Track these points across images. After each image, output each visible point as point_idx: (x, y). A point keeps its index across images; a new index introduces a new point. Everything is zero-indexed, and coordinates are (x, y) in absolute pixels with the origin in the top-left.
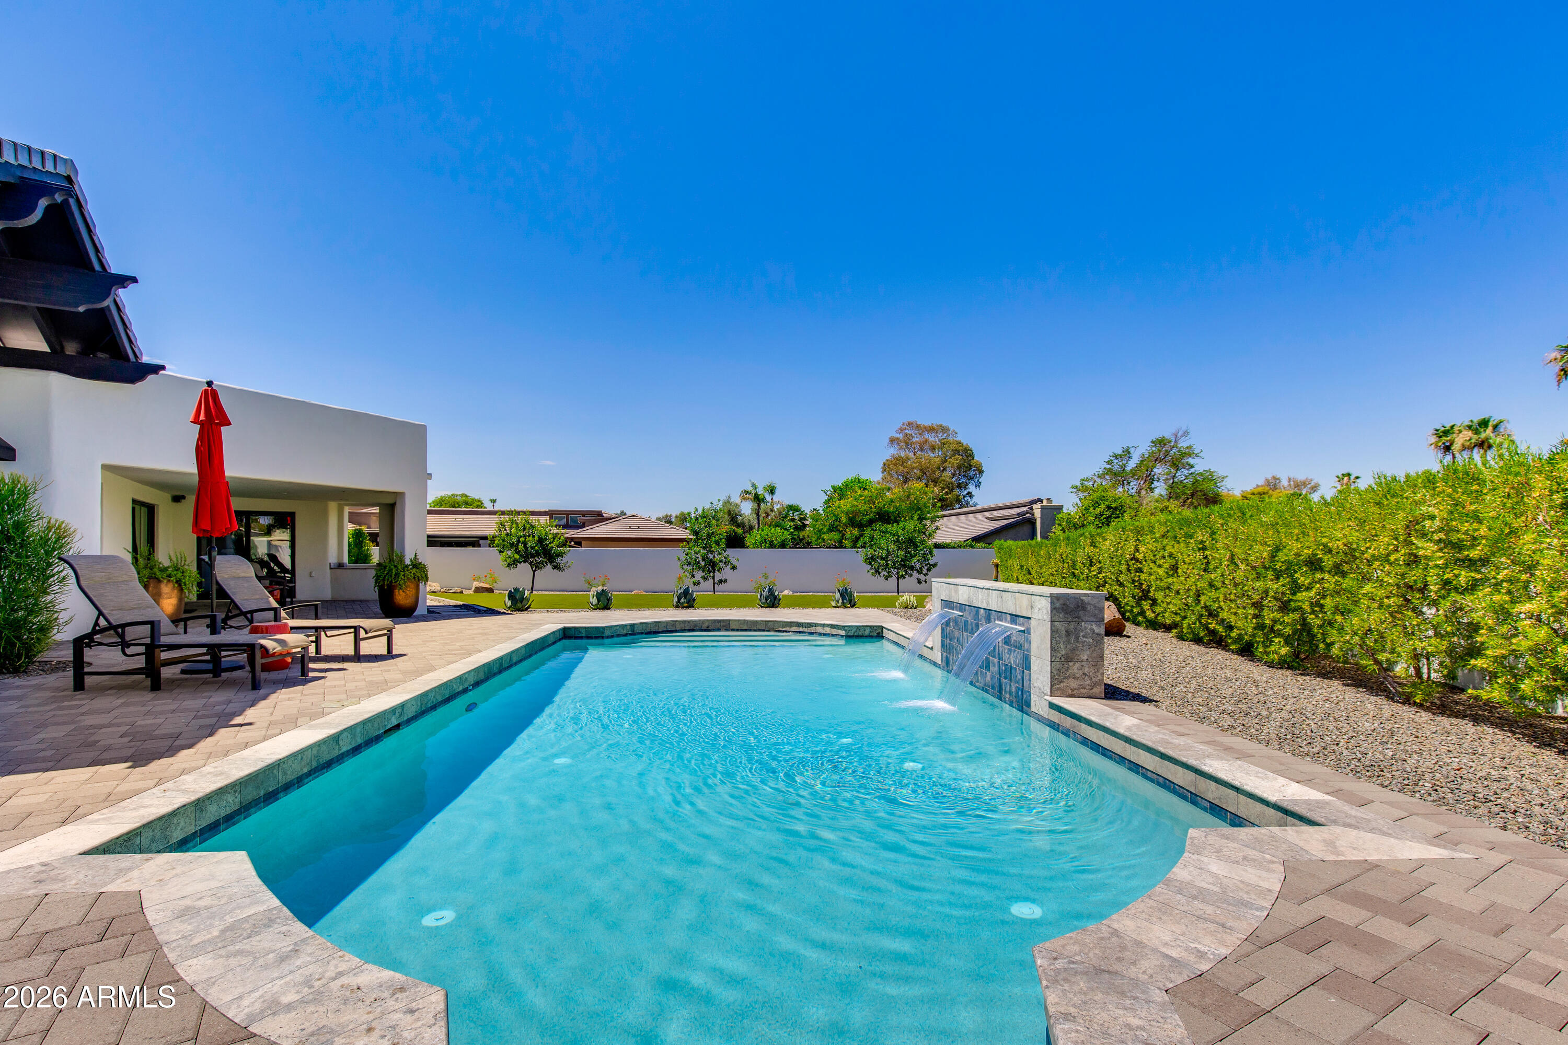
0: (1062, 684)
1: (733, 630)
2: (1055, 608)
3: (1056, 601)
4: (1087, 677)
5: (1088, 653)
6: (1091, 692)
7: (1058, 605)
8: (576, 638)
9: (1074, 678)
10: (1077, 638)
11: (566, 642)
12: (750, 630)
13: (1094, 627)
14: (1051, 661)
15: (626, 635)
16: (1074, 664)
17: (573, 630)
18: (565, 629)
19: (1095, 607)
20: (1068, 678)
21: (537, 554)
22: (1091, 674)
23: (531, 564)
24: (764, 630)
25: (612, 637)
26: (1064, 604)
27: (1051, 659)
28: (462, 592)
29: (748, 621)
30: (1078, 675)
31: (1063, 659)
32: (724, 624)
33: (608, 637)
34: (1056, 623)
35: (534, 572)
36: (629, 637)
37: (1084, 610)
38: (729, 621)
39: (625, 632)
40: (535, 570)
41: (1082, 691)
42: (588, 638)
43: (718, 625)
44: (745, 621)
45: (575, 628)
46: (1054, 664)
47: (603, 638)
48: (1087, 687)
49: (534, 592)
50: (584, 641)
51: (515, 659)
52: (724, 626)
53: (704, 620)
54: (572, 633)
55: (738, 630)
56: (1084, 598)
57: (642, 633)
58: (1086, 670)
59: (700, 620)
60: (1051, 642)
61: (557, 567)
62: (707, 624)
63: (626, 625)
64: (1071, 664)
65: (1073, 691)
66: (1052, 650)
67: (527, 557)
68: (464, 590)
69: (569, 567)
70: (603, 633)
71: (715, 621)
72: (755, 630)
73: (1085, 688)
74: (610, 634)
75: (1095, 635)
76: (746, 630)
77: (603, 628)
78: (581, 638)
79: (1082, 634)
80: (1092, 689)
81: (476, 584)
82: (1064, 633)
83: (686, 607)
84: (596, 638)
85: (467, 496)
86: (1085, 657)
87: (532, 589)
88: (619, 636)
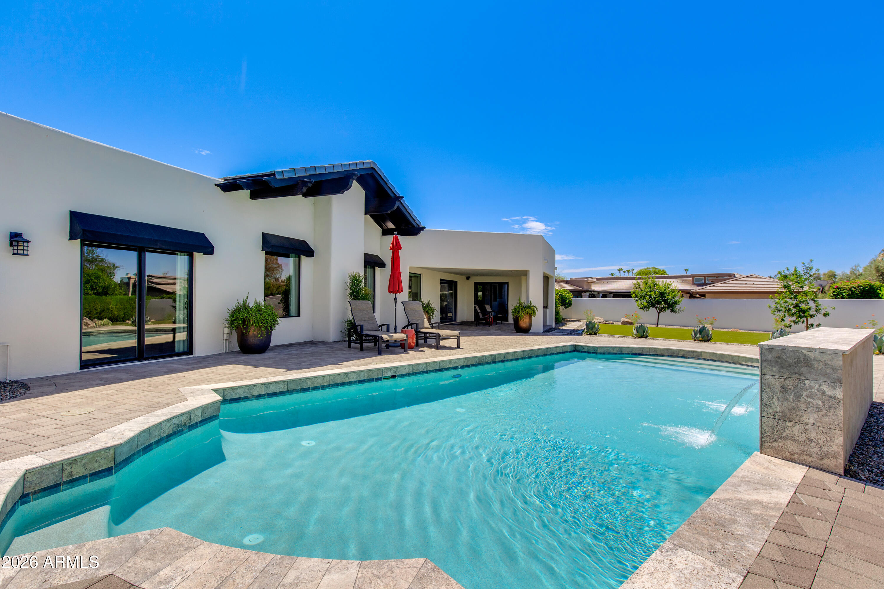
0: (776, 444)
1: (704, 359)
2: (765, 361)
3: (766, 353)
4: (813, 444)
5: (815, 416)
6: (821, 462)
7: (769, 357)
8: (582, 352)
9: (795, 441)
10: (798, 397)
11: (576, 353)
12: (719, 361)
13: (824, 387)
14: (762, 416)
15: (616, 354)
16: (794, 426)
17: (580, 347)
18: (575, 346)
19: (826, 365)
20: (786, 438)
21: (659, 303)
22: (820, 442)
23: (656, 308)
24: (730, 363)
25: (604, 353)
26: (779, 357)
27: (761, 413)
28: (613, 324)
29: (716, 354)
30: (799, 439)
31: (777, 417)
32: (697, 354)
33: (600, 353)
34: (768, 377)
35: (659, 313)
36: (618, 355)
37: (807, 366)
38: (701, 352)
39: (614, 352)
40: (660, 312)
41: (806, 457)
42: (589, 352)
43: (692, 355)
44: (714, 353)
45: (581, 346)
46: (764, 419)
47: (597, 353)
48: (814, 456)
49: (659, 326)
50: (586, 354)
51: (510, 357)
52: (697, 356)
53: (680, 350)
54: (579, 349)
55: (708, 360)
56: (807, 353)
57: (629, 354)
58: (813, 435)
59: (676, 350)
60: (761, 396)
61: (673, 311)
62: (682, 353)
63: (616, 347)
64: (789, 424)
65: (793, 455)
66: (762, 404)
67: (652, 304)
68: (614, 322)
69: (682, 311)
70: (597, 350)
71: (689, 351)
72: (722, 362)
73: (810, 456)
74: (602, 352)
75: (827, 398)
76: (715, 361)
77: (597, 347)
78: (585, 352)
79: (805, 393)
80: (822, 459)
81: (623, 319)
82: (778, 389)
83: (700, 341)
84: (593, 353)
85: (656, 268)
86: (811, 421)
87: (657, 324)
88: (609, 353)
